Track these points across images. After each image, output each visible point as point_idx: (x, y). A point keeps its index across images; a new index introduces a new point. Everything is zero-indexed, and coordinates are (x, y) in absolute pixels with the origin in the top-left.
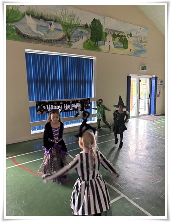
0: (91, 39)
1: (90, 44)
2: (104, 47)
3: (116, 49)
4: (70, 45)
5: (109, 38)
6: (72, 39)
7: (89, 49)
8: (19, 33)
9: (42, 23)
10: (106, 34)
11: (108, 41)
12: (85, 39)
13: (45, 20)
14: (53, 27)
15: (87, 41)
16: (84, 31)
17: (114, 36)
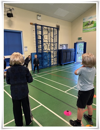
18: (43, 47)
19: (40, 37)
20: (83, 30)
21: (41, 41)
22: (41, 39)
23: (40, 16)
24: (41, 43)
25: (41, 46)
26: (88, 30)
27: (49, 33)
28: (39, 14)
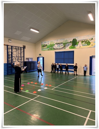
3: (83, 46)
4: (65, 48)
8: (54, 48)
11: (79, 44)
13: (59, 44)
14: (61, 45)
15: (71, 46)
17: (82, 42)
18: (12, 60)
19: (11, 53)
20: (42, 49)
21: (11, 56)
22: (11, 54)
23: (11, 40)
24: (11, 57)
25: (11, 59)
26: (44, 49)
27: (17, 51)
28: (10, 39)
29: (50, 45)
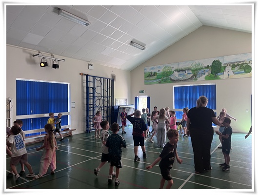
0: (211, 73)
1: (210, 77)
2: (223, 76)
3: (236, 75)
4: (196, 79)
5: (229, 69)
6: (198, 76)
7: (210, 79)
8: (171, 79)
9: (181, 72)
10: (225, 67)
11: (227, 70)
12: (207, 74)
13: (183, 71)
14: (187, 72)
15: (208, 75)
16: (206, 70)
17: (234, 66)
18: (94, 103)
19: (92, 89)
20: (145, 82)
21: (92, 95)
22: (92, 92)
23: (92, 65)
25: (92, 101)
26: (151, 82)
27: (102, 85)
29: (164, 72)
